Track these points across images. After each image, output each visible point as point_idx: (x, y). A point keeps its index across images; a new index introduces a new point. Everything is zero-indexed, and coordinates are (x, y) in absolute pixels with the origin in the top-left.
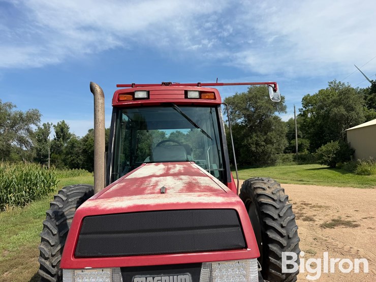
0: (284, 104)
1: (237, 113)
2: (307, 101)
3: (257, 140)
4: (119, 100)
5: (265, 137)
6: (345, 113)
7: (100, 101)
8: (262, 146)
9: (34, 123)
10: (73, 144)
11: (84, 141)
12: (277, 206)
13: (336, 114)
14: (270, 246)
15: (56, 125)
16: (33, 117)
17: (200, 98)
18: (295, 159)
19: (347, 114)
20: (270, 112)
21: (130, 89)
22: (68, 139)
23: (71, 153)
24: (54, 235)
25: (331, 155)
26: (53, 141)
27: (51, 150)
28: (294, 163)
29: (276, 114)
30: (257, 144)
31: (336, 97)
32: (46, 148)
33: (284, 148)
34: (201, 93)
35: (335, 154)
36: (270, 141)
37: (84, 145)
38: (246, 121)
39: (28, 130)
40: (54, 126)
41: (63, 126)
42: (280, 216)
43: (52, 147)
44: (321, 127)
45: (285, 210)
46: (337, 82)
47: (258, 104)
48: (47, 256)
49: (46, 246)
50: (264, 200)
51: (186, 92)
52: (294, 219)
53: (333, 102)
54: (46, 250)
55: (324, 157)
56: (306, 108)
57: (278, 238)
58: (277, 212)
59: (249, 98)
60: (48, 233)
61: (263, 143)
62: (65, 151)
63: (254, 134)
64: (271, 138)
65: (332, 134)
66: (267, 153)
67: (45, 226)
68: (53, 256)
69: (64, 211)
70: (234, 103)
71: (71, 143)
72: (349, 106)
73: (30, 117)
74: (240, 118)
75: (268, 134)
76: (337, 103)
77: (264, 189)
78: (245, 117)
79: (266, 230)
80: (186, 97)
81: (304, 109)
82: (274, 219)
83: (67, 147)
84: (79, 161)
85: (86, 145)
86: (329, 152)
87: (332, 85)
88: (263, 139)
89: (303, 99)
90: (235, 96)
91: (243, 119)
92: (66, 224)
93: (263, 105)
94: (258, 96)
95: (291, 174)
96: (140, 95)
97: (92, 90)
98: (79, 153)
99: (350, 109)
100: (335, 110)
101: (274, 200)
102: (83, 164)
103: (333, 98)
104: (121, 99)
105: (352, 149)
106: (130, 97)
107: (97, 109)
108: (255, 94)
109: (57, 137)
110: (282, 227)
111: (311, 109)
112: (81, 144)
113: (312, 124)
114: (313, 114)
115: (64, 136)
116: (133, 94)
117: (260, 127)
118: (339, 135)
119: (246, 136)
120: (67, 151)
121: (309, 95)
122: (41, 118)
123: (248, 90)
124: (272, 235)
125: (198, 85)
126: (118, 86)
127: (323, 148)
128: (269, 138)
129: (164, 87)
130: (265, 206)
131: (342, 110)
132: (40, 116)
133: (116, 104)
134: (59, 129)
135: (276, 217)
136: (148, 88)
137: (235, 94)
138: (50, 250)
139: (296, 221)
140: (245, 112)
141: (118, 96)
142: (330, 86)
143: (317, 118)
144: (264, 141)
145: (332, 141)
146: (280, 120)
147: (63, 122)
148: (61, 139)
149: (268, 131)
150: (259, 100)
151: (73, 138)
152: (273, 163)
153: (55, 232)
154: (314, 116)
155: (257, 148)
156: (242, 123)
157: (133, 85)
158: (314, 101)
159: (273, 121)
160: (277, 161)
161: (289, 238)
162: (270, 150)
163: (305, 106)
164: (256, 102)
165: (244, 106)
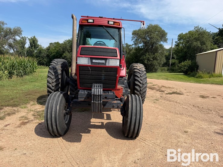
0: (167, 37)
1: (139, 40)
2: (181, 37)
3: (148, 57)
4: (82, 22)
5: (153, 56)
6: (200, 46)
7: (75, 22)
8: (151, 61)
9: (18, 36)
10: (41, 51)
11: (47, 50)
12: (140, 73)
13: (195, 46)
14: (135, 86)
15: (30, 39)
16: (17, 32)
17: (114, 24)
18: (168, 70)
19: (201, 46)
20: (158, 42)
21: (86, 18)
22: (37, 48)
23: (39, 56)
24: (53, 75)
25: (185, 68)
26: (28, 48)
27: (27, 53)
28: (167, 72)
29: (162, 43)
30: (148, 60)
31: (197, 36)
32: (24, 52)
33: (163, 63)
34: (114, 22)
35: (188, 67)
36: (156, 58)
37: (48, 52)
38: (144, 46)
39: (14, 39)
40: (29, 39)
41: (34, 39)
42: (141, 76)
43: (27, 52)
44: (186, 53)
45: (143, 74)
46: (199, 27)
47: (152, 36)
48: (50, 82)
49: (50, 79)
50: (136, 70)
51: (108, 22)
52: (146, 78)
53: (194, 39)
54: (50, 80)
55: (182, 68)
56: (179, 41)
57: (139, 84)
58: (140, 75)
59: (147, 32)
60: (51, 74)
61: (152, 59)
62: (35, 55)
63: (148, 54)
64: (157, 57)
65: (191, 57)
66: (153, 65)
67: (49, 72)
68: (53, 83)
69: (56, 67)
70: (138, 34)
71: (39, 50)
72: (203, 42)
73: (16, 31)
74: (140, 44)
75: (155, 54)
76: (197, 39)
77: (137, 67)
78: (143, 43)
79: (135, 81)
80: (108, 23)
81: (178, 42)
82: (138, 77)
83: (36, 53)
84: (44, 62)
85: (49, 52)
86: (185, 66)
87: (196, 28)
88: (152, 57)
89: (179, 36)
90: (140, 30)
91: (142, 44)
92: (57, 72)
93: (155, 37)
94: (153, 31)
95: (163, 76)
96: (90, 21)
97: (72, 17)
98: (44, 56)
99: (203, 43)
100: (195, 43)
101: (140, 71)
102: (46, 63)
103: (195, 36)
104: (83, 22)
105: (197, 65)
106: (86, 21)
107: (74, 25)
108: (151, 29)
109: (31, 46)
110: (141, 80)
111: (182, 42)
112: (45, 51)
113: (181, 50)
114: (183, 45)
115: (35, 45)
116: (87, 20)
117: (152, 50)
118: (194, 58)
119: (143, 54)
120: (37, 55)
121: (182, 33)
122: (22, 33)
123: (147, 27)
124: (137, 83)
125: (114, 19)
126: (82, 16)
127: (183, 63)
128: (156, 56)
129: (100, 19)
130: (136, 73)
131: (199, 44)
132: (22, 31)
133: (81, 24)
134: (31, 41)
135: (139, 76)
136: (93, 19)
137: (139, 29)
138: (51, 80)
139: (147, 79)
140: (143, 40)
141: (82, 20)
142: (195, 29)
143: (184, 48)
144: (152, 58)
145: (188, 60)
146: (163, 46)
147: (34, 37)
148: (33, 47)
149: (155, 53)
150: (152, 34)
151: (40, 47)
152: (156, 71)
153: (54, 74)
154: (183, 46)
155: (148, 62)
156: (142, 46)
157: (87, 17)
158: (185, 38)
159: (159, 47)
160: (158, 70)
161: (143, 84)
162: (155, 63)
163: (179, 40)
164: (151, 35)
165: (144, 36)
